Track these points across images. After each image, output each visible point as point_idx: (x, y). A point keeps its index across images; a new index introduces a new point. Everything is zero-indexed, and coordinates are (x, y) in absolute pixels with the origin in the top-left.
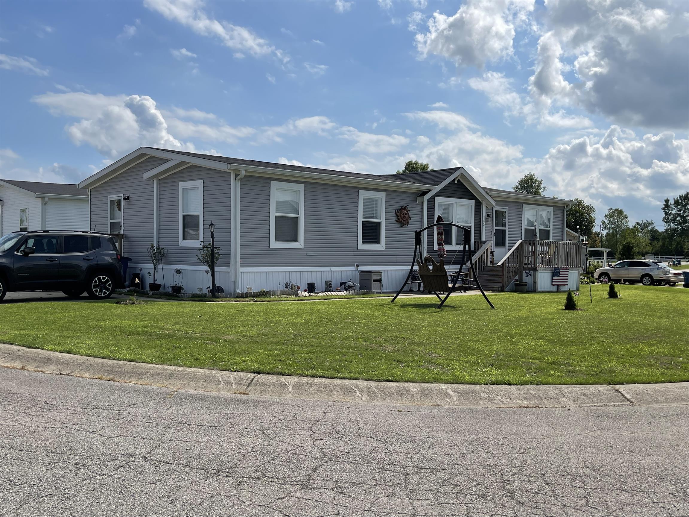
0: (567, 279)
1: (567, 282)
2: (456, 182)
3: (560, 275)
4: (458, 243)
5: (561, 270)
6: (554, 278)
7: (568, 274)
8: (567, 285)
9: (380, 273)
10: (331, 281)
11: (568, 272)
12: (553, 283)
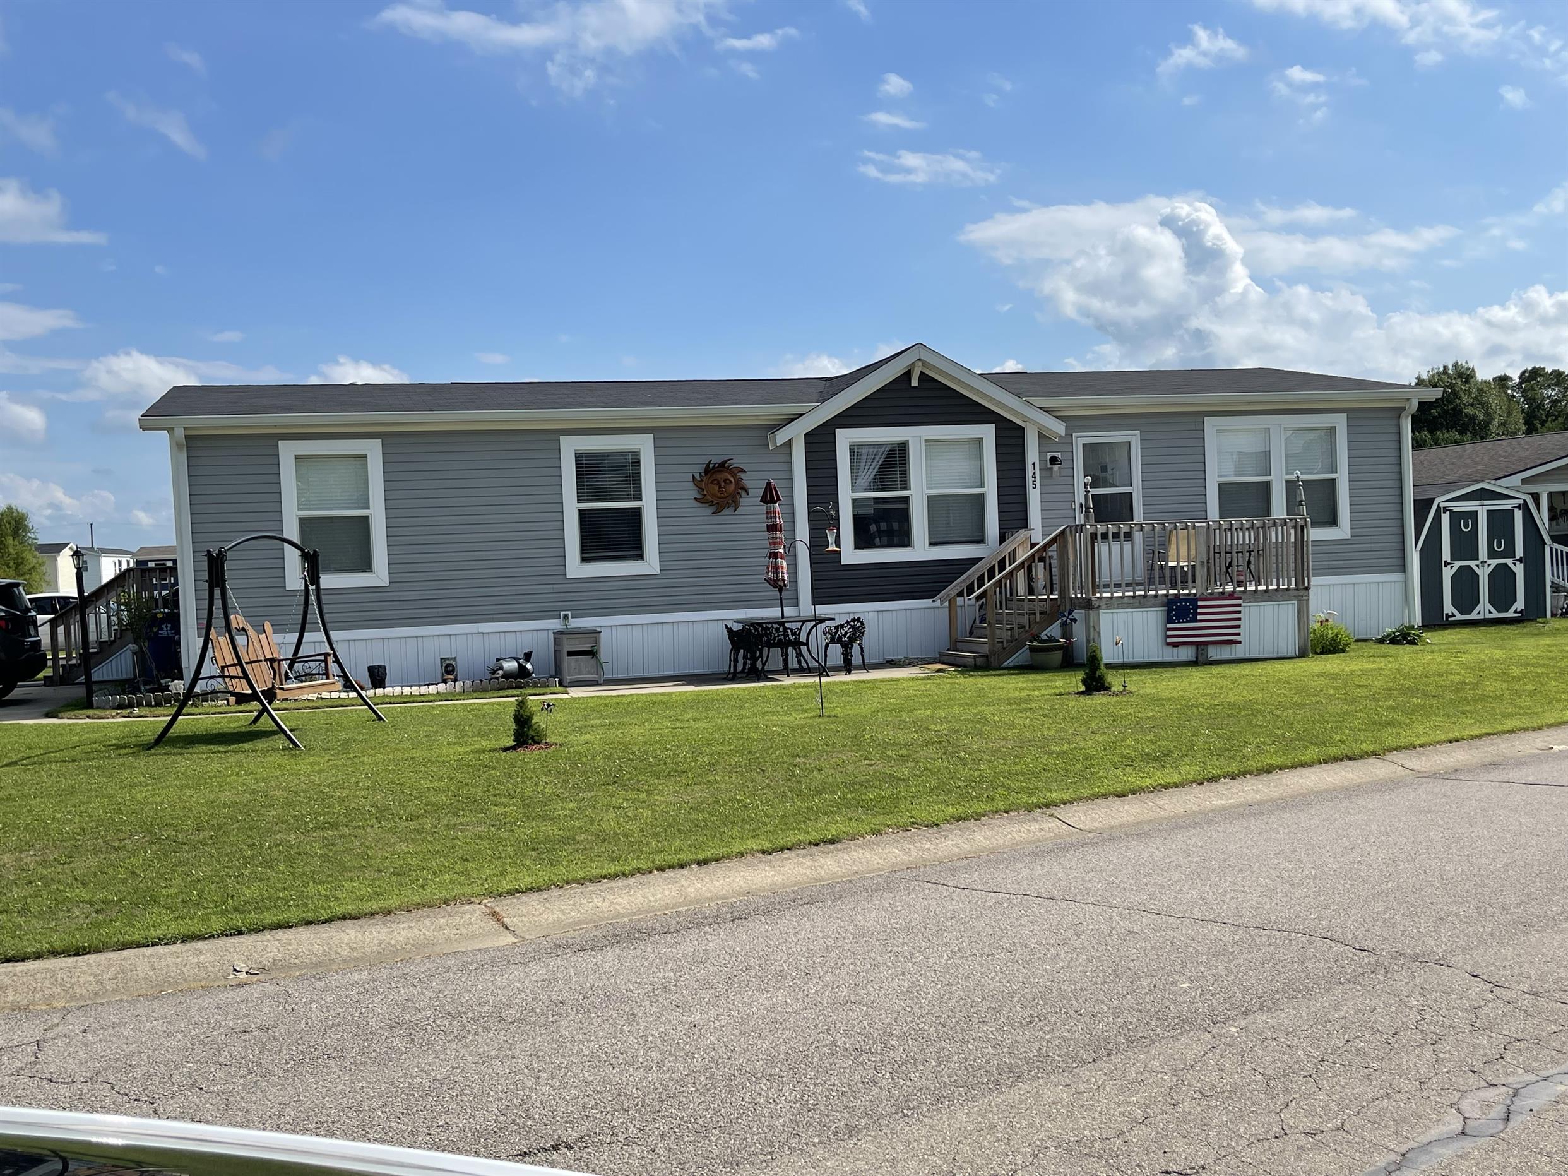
0: (1239, 627)
1: (1239, 634)
2: (915, 383)
3: (1199, 617)
4: (933, 541)
5: (1200, 603)
6: (1169, 626)
7: (1239, 612)
8: (1240, 642)
9: (595, 633)
10: (454, 659)
11: (1239, 605)
12: (1169, 640)
